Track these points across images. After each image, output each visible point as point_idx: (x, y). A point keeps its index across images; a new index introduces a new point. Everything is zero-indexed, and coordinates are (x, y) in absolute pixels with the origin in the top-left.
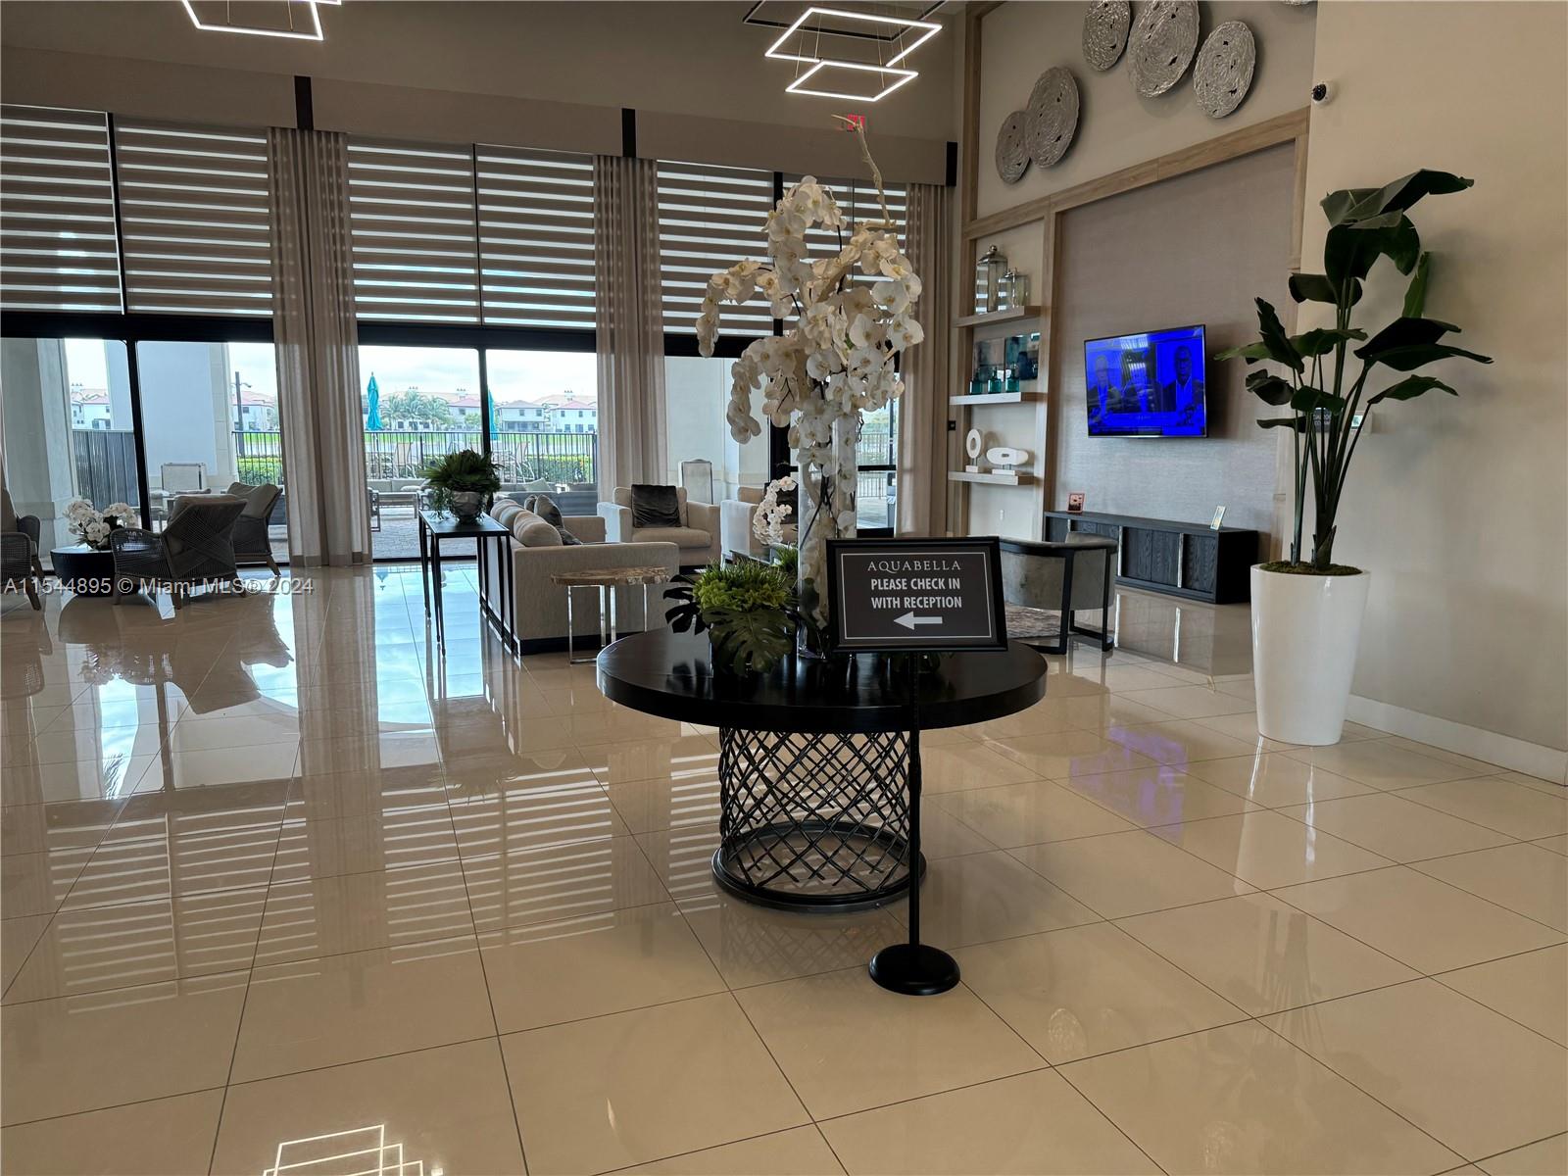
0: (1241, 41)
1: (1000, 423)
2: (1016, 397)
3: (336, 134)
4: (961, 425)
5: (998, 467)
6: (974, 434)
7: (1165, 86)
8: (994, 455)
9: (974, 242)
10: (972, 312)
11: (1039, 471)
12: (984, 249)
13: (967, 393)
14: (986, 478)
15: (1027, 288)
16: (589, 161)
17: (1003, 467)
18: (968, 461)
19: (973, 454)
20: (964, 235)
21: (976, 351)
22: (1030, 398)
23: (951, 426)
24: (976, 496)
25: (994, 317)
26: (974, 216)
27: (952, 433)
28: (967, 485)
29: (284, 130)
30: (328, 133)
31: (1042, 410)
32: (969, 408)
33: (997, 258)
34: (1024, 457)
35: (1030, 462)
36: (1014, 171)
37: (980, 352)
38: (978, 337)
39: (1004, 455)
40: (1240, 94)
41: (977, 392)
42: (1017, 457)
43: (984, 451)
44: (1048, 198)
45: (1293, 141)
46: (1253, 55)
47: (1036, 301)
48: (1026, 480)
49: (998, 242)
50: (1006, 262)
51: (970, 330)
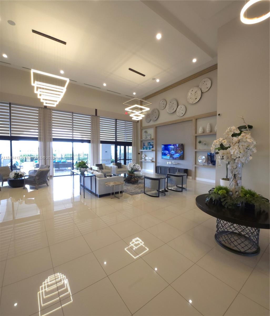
0: (183, 107)
1: (147, 154)
2: (151, 150)
3: (51, 109)
4: (141, 154)
5: (147, 159)
6: (143, 155)
7: (172, 112)
8: (146, 158)
9: (142, 130)
10: (142, 139)
11: (154, 160)
12: (143, 131)
13: (142, 149)
14: (145, 161)
15: (151, 136)
16: (90, 116)
17: (148, 160)
18: (142, 158)
19: (143, 158)
20: (140, 129)
21: (143, 144)
22: (153, 150)
23: (139, 154)
24: (143, 163)
25: (146, 140)
26: (142, 126)
27: (139, 155)
28: (142, 162)
29: (42, 108)
30: (49, 109)
31: (154, 152)
32: (142, 151)
33: (146, 132)
34: (152, 158)
35: (153, 159)
36: (149, 121)
37: (144, 144)
38: (143, 142)
39: (149, 158)
40: (184, 114)
41: (144, 149)
42: (150, 158)
43: (145, 158)
44: (154, 125)
45: (192, 120)
46: (185, 109)
47: (153, 137)
48: (153, 162)
49: (146, 130)
50: (147, 132)
51: (142, 141)
